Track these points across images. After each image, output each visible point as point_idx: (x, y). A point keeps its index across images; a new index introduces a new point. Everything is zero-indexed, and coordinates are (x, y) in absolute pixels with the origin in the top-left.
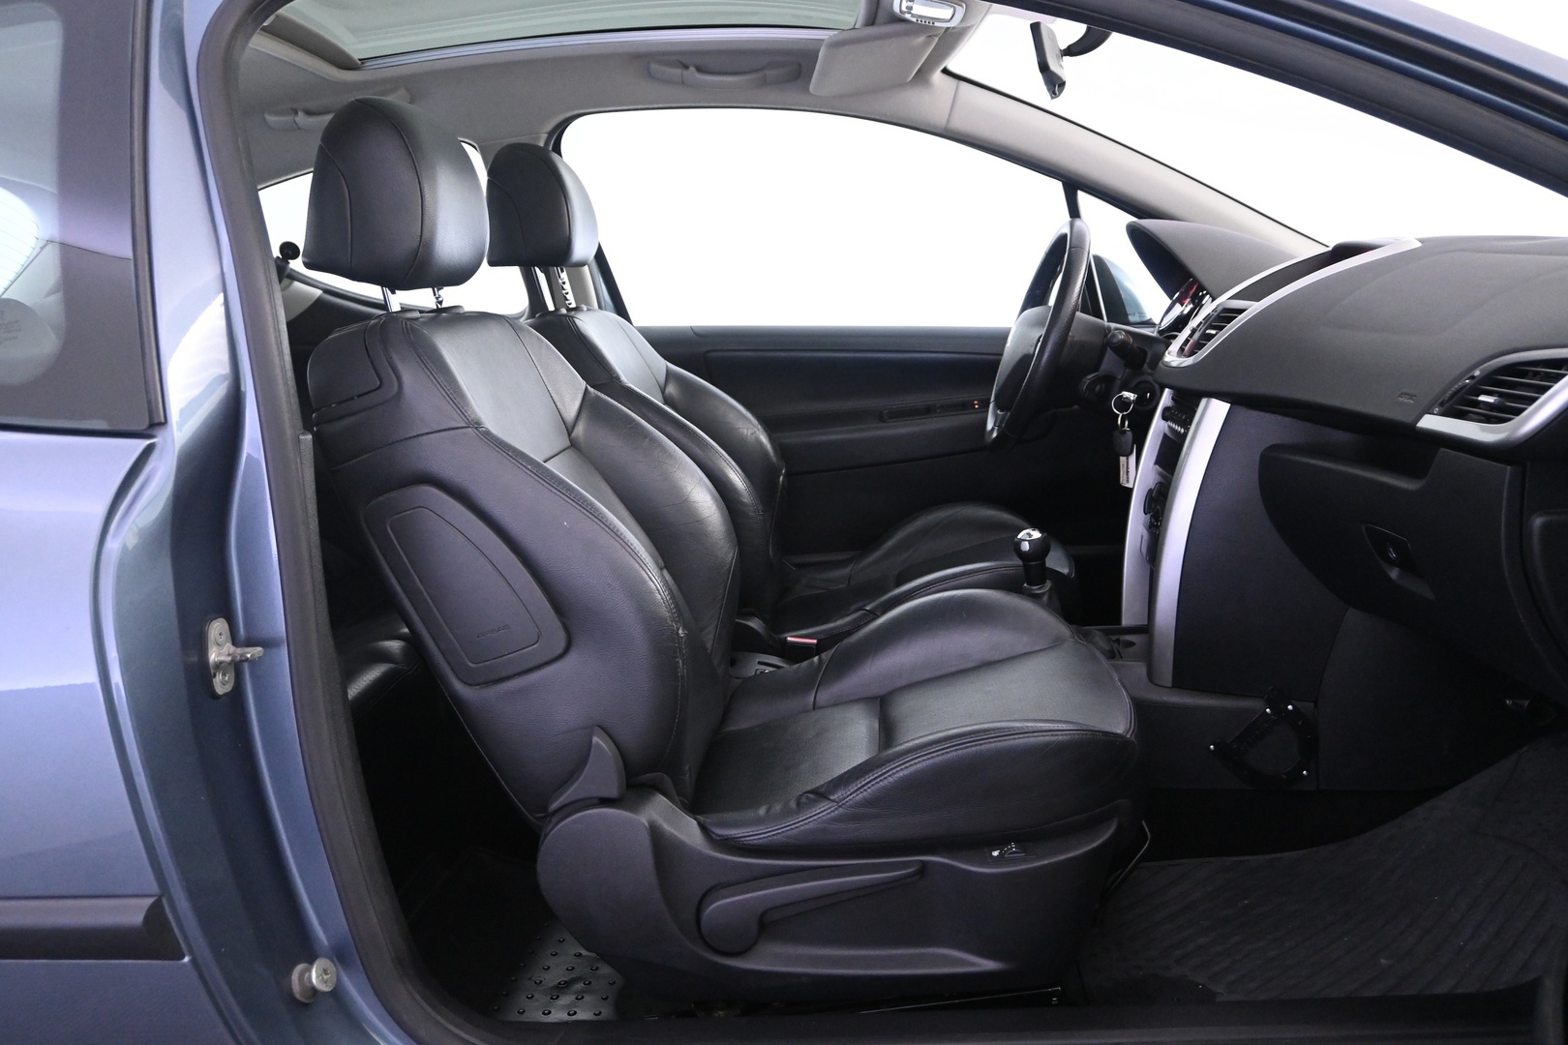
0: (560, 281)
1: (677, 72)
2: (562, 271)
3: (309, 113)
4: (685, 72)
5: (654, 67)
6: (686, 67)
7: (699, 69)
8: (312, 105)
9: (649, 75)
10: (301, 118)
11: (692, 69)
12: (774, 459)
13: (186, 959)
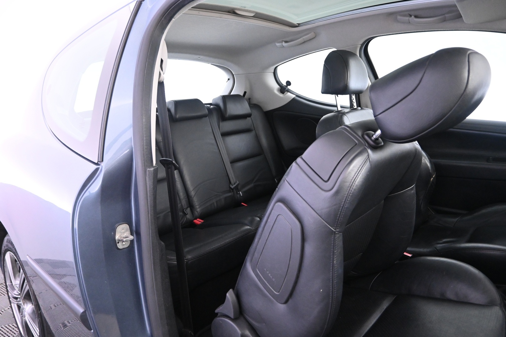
0: (352, 98)
1: (407, 18)
2: (353, 95)
3: (286, 42)
4: (410, 19)
5: (399, 17)
6: (411, 16)
7: (416, 17)
8: (287, 39)
9: (397, 21)
10: (284, 44)
11: (413, 17)
12: (431, 171)
13: (92, 331)
